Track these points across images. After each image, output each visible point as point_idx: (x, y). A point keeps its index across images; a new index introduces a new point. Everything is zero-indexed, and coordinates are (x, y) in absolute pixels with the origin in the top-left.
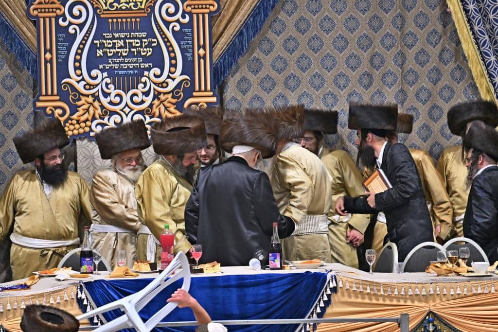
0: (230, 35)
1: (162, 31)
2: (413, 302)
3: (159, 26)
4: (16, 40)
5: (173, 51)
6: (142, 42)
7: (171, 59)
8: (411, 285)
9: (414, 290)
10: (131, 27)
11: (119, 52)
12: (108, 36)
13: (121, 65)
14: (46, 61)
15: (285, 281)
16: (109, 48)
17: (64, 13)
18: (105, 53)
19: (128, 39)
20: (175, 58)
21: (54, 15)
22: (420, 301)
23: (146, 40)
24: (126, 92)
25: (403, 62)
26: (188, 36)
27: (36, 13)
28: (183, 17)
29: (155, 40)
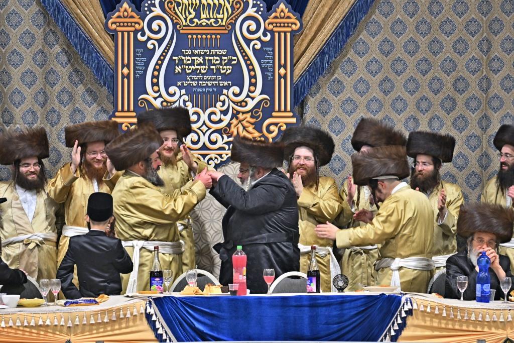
0: (311, 55)
1: (243, 49)
2: (490, 328)
3: (240, 44)
4: (94, 55)
5: (253, 70)
6: (221, 60)
7: (251, 77)
8: (489, 311)
9: (491, 317)
10: (211, 44)
11: (198, 69)
12: (187, 52)
13: (200, 82)
14: (123, 77)
15: (359, 303)
16: (188, 65)
17: (143, 28)
18: (184, 70)
19: (208, 56)
20: (255, 77)
21: (133, 29)
22: (497, 328)
23: (226, 58)
24: (204, 111)
25: (488, 88)
26: (268, 54)
27: (114, 26)
28: (265, 35)
29: (235, 58)
